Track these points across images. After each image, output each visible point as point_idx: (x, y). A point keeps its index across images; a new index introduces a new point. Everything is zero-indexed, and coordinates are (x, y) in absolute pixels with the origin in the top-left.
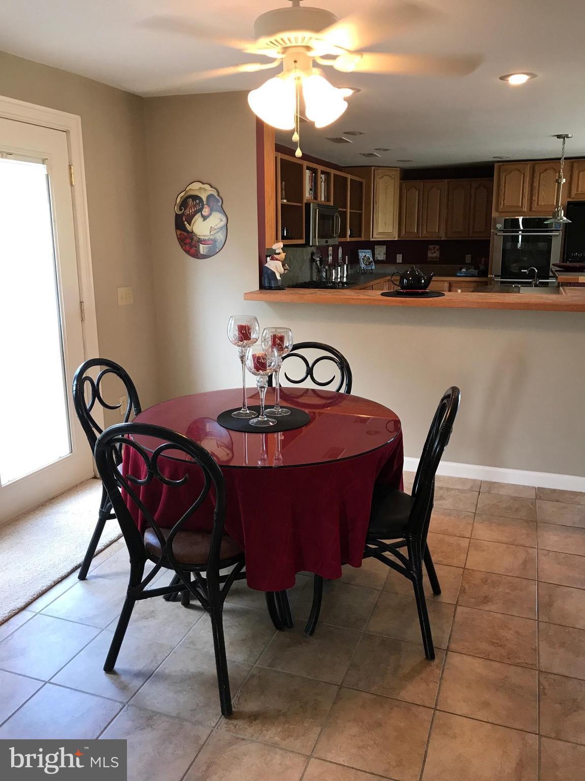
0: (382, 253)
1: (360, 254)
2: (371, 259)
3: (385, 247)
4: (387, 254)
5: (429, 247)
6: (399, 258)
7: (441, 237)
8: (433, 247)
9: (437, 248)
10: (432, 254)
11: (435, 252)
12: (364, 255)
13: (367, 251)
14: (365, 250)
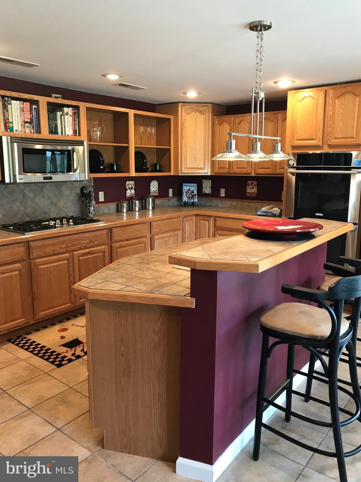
0: (208, 187)
1: (184, 188)
2: (196, 192)
3: (210, 181)
4: (212, 188)
5: (248, 182)
6: (223, 192)
7: (250, 174)
8: (252, 183)
9: (255, 184)
10: (251, 189)
11: (253, 188)
12: (188, 188)
13: (193, 184)
14: (190, 184)
